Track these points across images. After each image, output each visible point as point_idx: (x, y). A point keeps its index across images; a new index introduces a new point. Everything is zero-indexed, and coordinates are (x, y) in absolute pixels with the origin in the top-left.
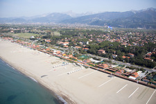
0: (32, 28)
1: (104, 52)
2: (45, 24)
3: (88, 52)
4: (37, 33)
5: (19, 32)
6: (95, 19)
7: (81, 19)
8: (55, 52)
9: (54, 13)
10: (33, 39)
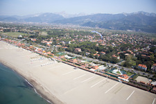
0: (22, 27)
1: (80, 50)
2: (37, 24)
3: (66, 50)
4: (26, 32)
5: (9, 31)
6: (87, 20)
7: (73, 20)
8: (37, 49)
9: (47, 14)
10: (21, 38)
